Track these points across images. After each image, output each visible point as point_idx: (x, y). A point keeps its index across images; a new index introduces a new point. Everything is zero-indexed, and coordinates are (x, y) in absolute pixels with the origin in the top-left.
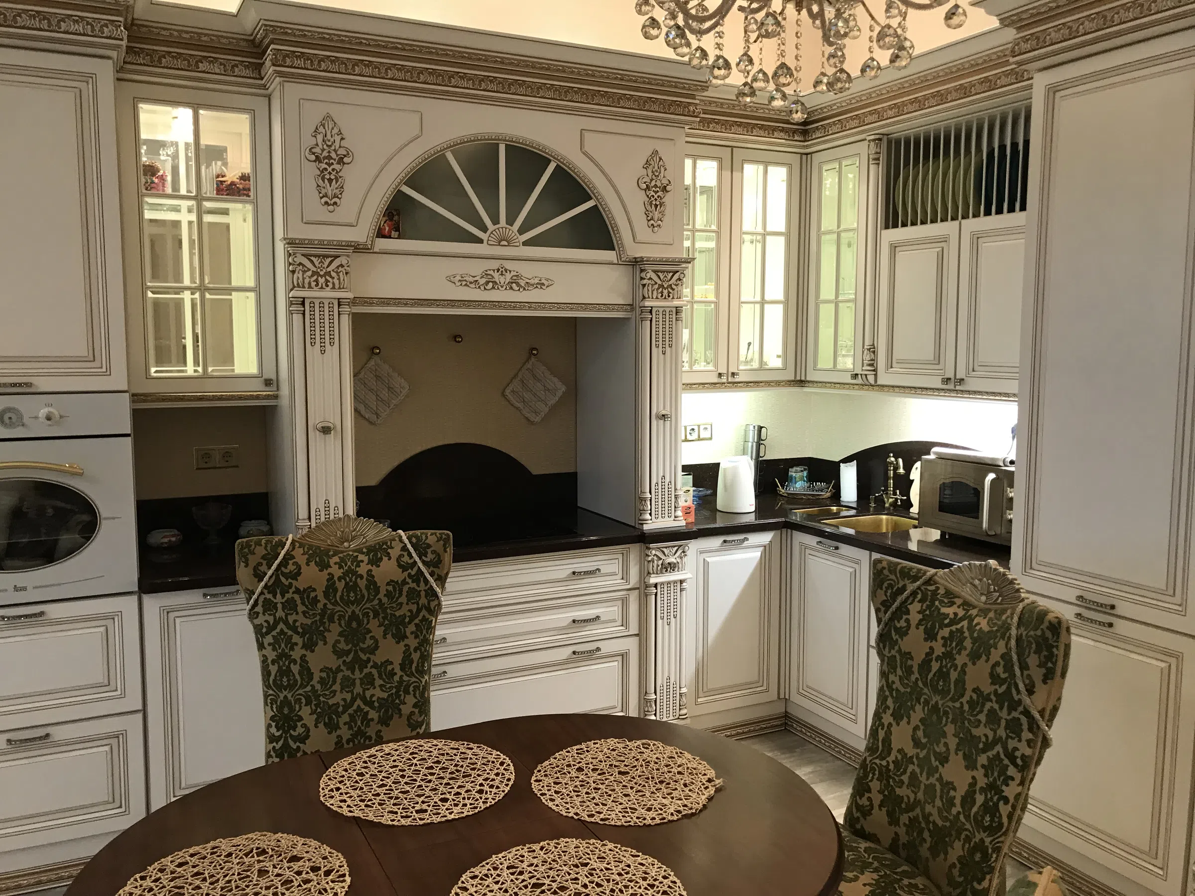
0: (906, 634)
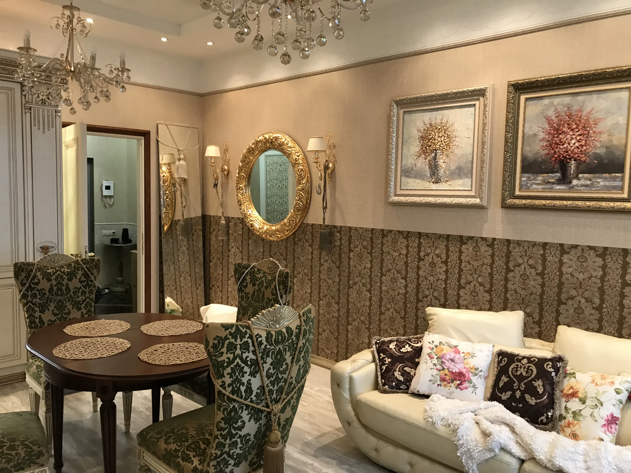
0: (247, 287)
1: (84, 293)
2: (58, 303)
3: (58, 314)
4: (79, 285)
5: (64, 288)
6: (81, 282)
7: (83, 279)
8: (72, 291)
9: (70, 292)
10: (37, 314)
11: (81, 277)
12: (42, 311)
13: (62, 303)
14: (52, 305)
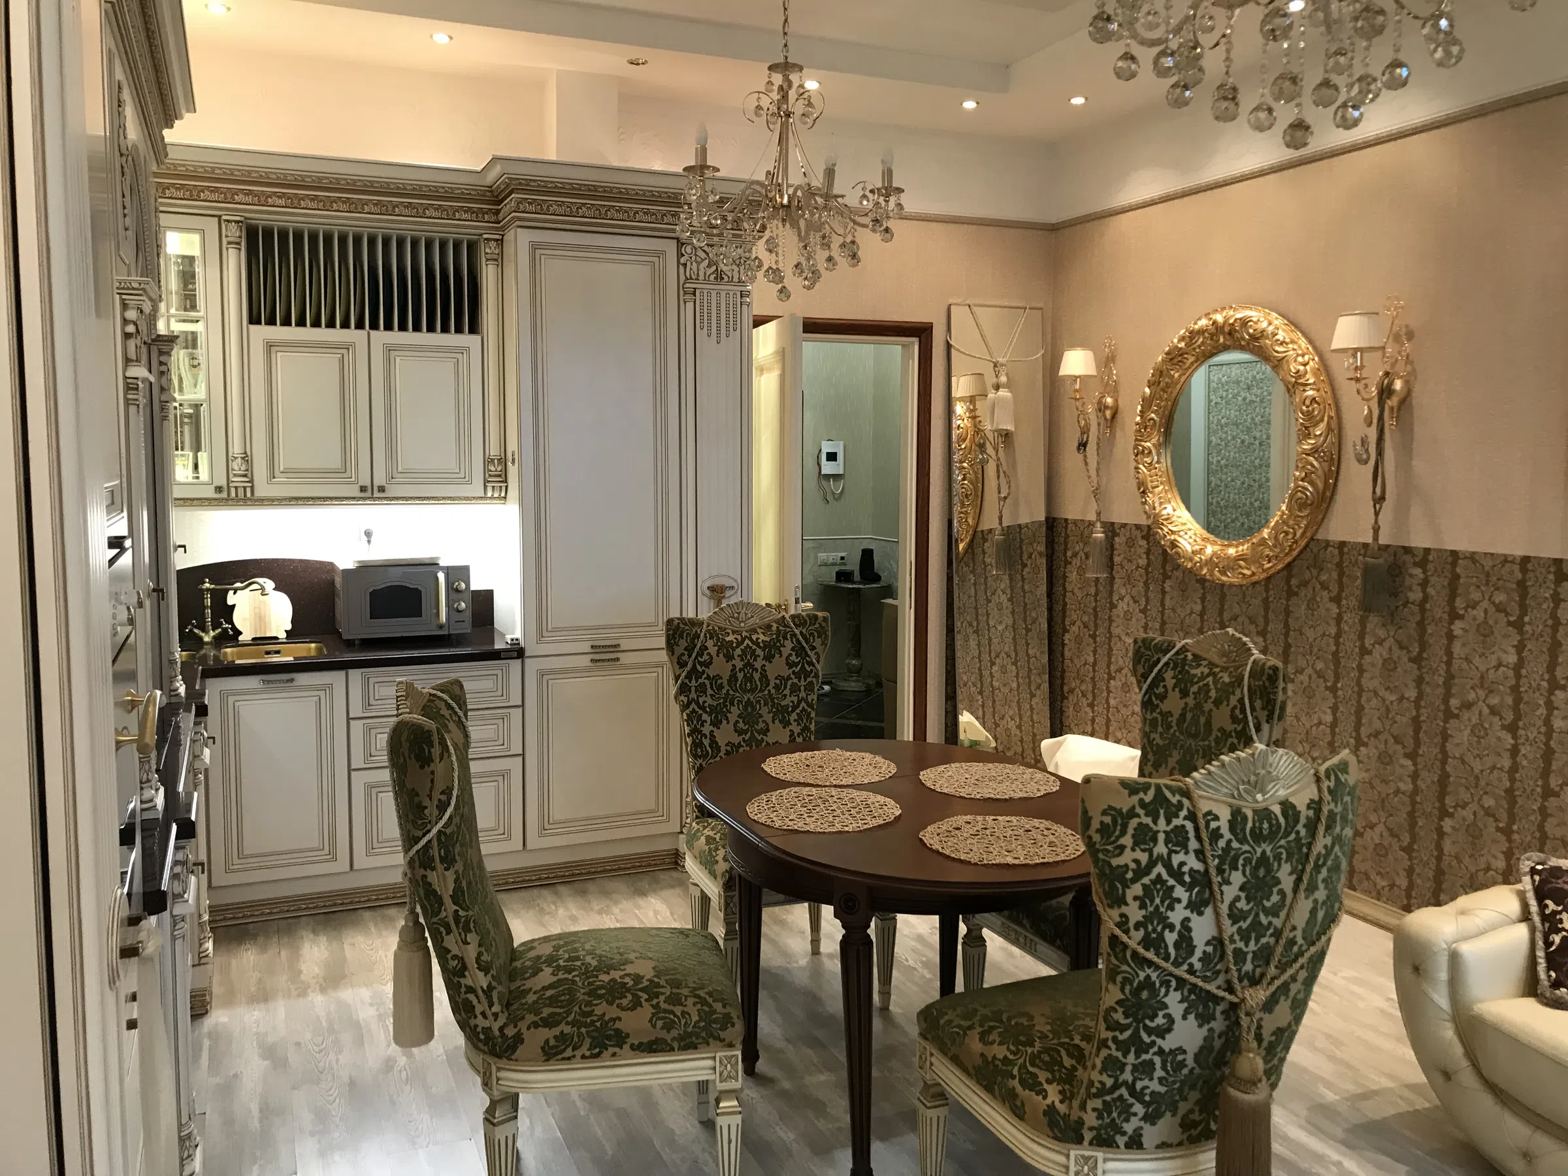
1: (795, 689)
2: (745, 708)
3: (746, 732)
4: (786, 672)
5: (757, 676)
6: (791, 665)
7: (793, 658)
8: (772, 684)
9: (768, 685)
10: (707, 729)
11: (790, 655)
12: (716, 724)
13: (754, 708)
14: (735, 711)
